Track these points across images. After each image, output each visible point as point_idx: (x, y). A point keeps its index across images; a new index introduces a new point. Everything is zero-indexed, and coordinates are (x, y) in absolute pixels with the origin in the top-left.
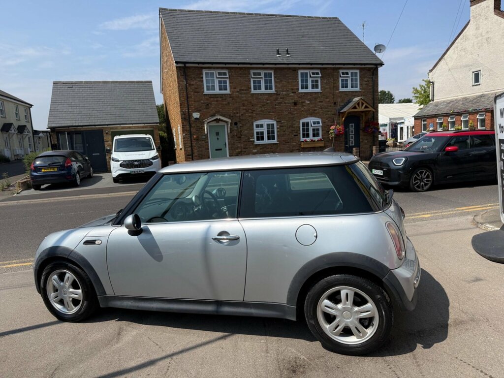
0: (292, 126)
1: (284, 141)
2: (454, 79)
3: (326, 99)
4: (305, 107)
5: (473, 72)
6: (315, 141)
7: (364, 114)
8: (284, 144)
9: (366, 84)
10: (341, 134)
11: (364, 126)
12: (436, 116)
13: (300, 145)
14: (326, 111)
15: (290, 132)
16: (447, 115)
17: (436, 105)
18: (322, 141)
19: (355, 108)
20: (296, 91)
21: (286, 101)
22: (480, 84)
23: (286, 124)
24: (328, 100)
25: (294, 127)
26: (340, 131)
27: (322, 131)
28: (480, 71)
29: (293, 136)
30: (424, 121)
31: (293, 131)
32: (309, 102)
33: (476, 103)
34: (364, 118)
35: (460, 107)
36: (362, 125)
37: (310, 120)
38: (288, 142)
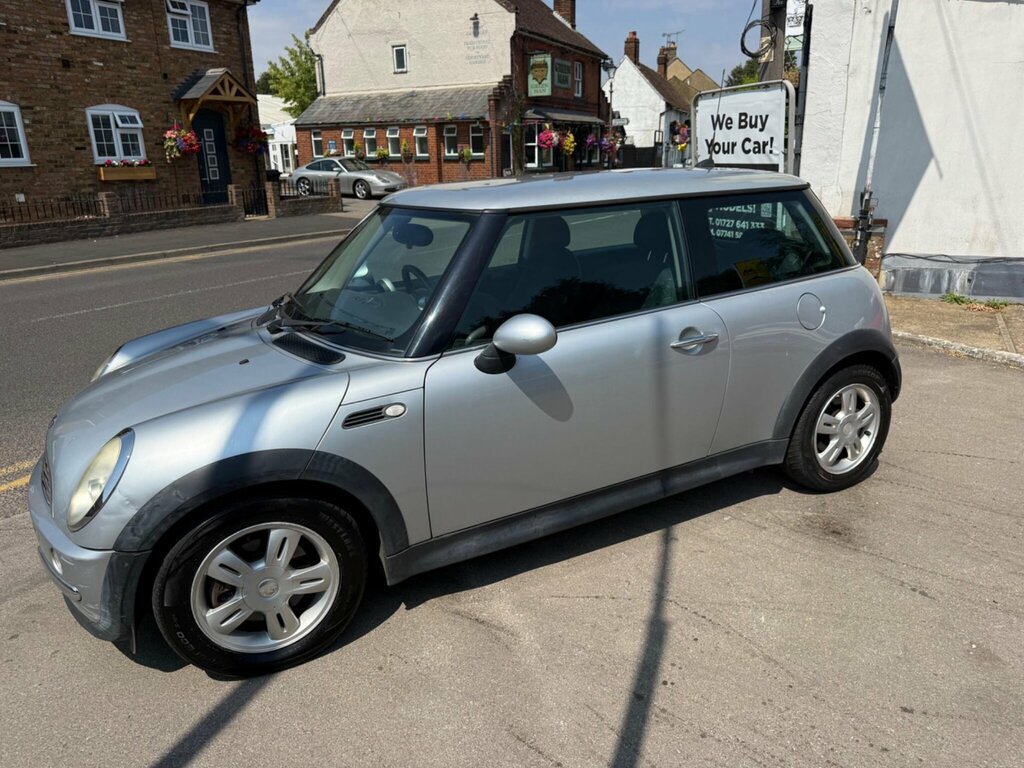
0: (65, 123)
1: (50, 161)
2: (361, 56)
3: (143, 61)
4: (92, 76)
5: (393, 47)
6: (132, 165)
7: (229, 109)
8: (51, 171)
9: (225, 40)
10: (193, 151)
11: (233, 137)
12: (338, 126)
13: (97, 173)
14: (147, 92)
15: (64, 140)
16: (359, 126)
17: (334, 103)
18: (150, 165)
19: (215, 92)
20: (62, 29)
21: (40, 54)
22: (406, 72)
23: (47, 114)
24: (148, 65)
25: (72, 127)
26: (191, 145)
27: (145, 141)
28: (404, 46)
29: (73, 149)
30: (315, 134)
31: (69, 135)
32: (102, 64)
33: (406, 107)
34: (232, 119)
35: (380, 113)
36: (231, 135)
37: (114, 111)
38: (63, 166)
